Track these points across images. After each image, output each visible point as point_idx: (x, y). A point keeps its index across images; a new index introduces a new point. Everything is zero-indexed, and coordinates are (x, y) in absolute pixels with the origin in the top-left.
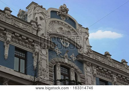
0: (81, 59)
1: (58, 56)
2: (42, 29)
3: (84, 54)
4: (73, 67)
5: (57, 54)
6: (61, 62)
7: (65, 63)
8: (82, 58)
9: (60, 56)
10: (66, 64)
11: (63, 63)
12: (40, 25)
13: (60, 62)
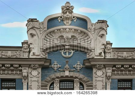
0: (87, 64)
1: (55, 71)
2: (33, 48)
3: (96, 57)
4: (76, 78)
5: (54, 69)
6: (60, 76)
7: (64, 76)
8: (90, 62)
9: (59, 70)
10: (67, 76)
11: (62, 77)
12: (31, 44)
13: (58, 78)
